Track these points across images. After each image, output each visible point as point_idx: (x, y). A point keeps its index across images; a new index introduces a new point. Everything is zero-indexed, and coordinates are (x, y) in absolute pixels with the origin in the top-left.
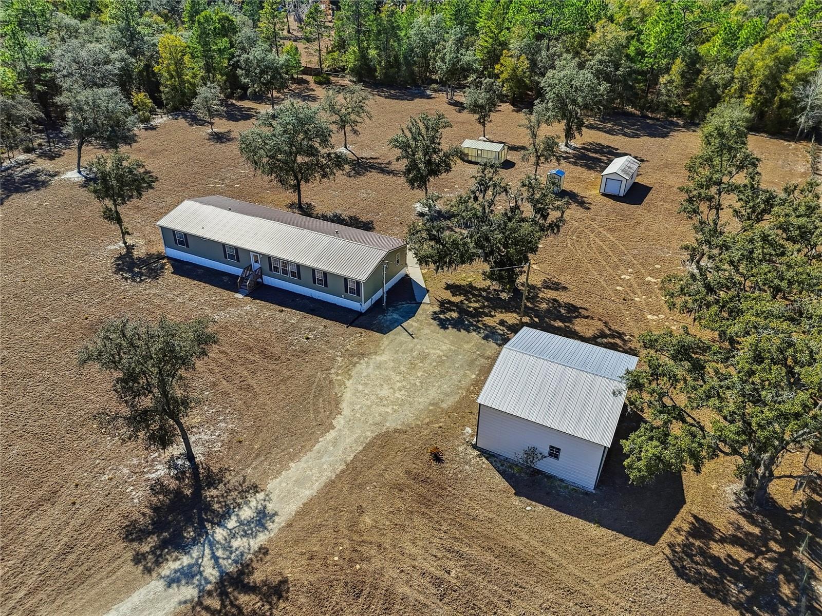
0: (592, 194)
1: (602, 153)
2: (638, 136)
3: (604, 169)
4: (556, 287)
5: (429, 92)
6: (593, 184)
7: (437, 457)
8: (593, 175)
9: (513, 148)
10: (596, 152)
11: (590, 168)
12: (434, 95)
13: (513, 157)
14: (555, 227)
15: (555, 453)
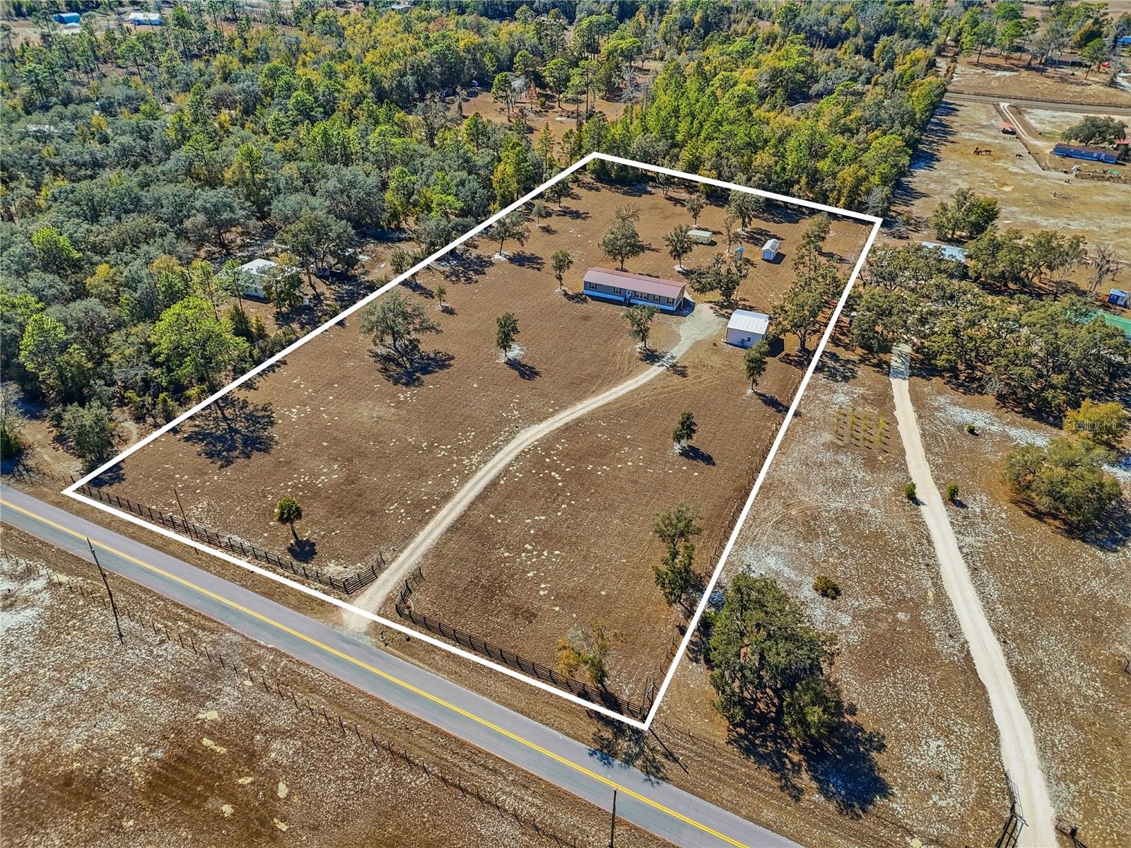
0: (757, 259)
1: (762, 235)
2: (781, 222)
3: (763, 245)
4: (745, 300)
5: (649, 189)
6: (757, 254)
7: (715, 345)
8: (758, 248)
9: (714, 233)
10: (759, 234)
11: (756, 245)
12: (653, 191)
13: (714, 238)
14: (745, 276)
15: (749, 339)
